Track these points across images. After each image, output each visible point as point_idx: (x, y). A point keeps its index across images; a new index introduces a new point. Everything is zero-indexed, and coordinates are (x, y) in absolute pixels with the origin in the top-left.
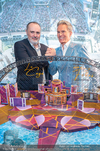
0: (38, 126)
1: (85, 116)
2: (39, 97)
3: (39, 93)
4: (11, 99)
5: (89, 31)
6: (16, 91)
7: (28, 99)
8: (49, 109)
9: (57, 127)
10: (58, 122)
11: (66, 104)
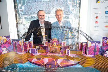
0: (45, 64)
1: (71, 58)
3: (45, 46)
4: (30, 49)
6: (32, 45)
7: (39, 49)
9: (55, 64)
10: (56, 62)
11: (60, 52)
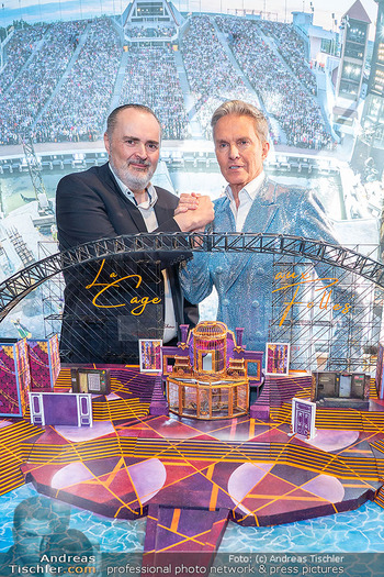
0: (142, 501)
1: (320, 460)
2: (143, 388)
3: (144, 376)
4: (36, 400)
5: (329, 140)
6: (56, 368)
7: (100, 397)
8: (184, 437)
9: (213, 504)
10: (216, 487)
11: (249, 414)
